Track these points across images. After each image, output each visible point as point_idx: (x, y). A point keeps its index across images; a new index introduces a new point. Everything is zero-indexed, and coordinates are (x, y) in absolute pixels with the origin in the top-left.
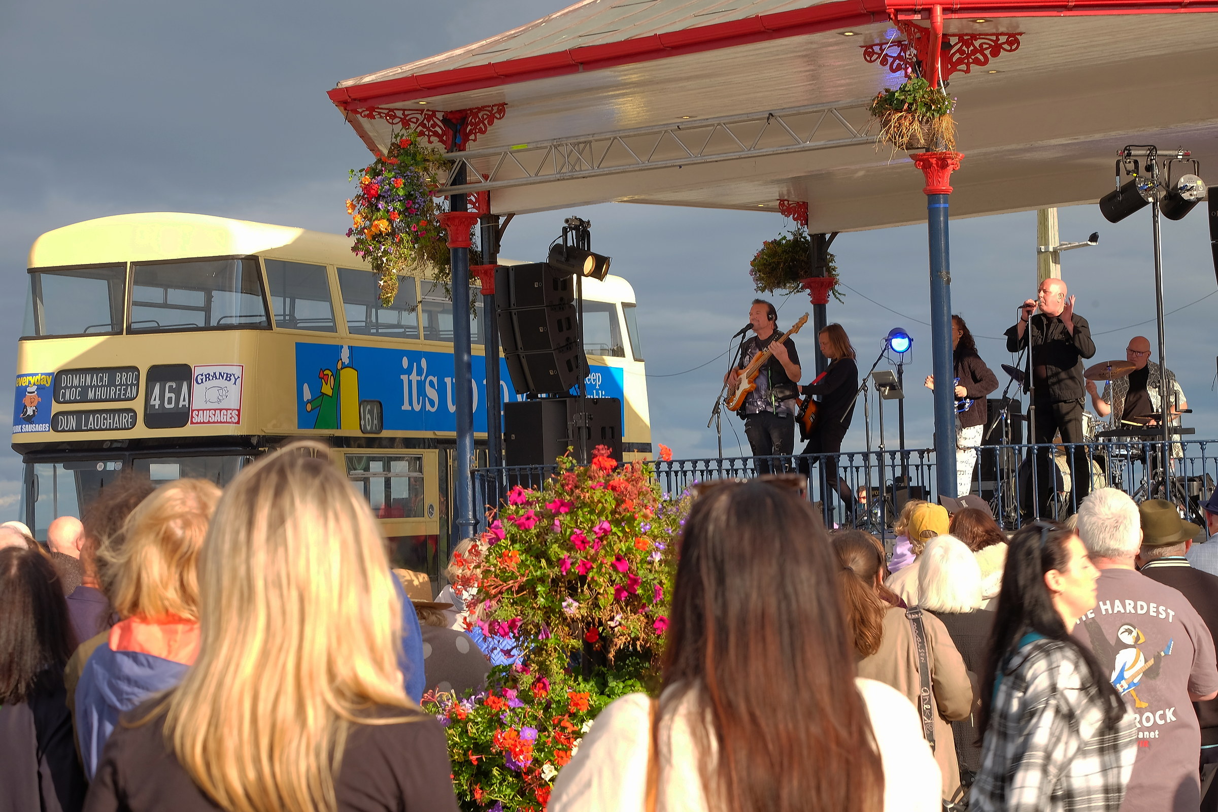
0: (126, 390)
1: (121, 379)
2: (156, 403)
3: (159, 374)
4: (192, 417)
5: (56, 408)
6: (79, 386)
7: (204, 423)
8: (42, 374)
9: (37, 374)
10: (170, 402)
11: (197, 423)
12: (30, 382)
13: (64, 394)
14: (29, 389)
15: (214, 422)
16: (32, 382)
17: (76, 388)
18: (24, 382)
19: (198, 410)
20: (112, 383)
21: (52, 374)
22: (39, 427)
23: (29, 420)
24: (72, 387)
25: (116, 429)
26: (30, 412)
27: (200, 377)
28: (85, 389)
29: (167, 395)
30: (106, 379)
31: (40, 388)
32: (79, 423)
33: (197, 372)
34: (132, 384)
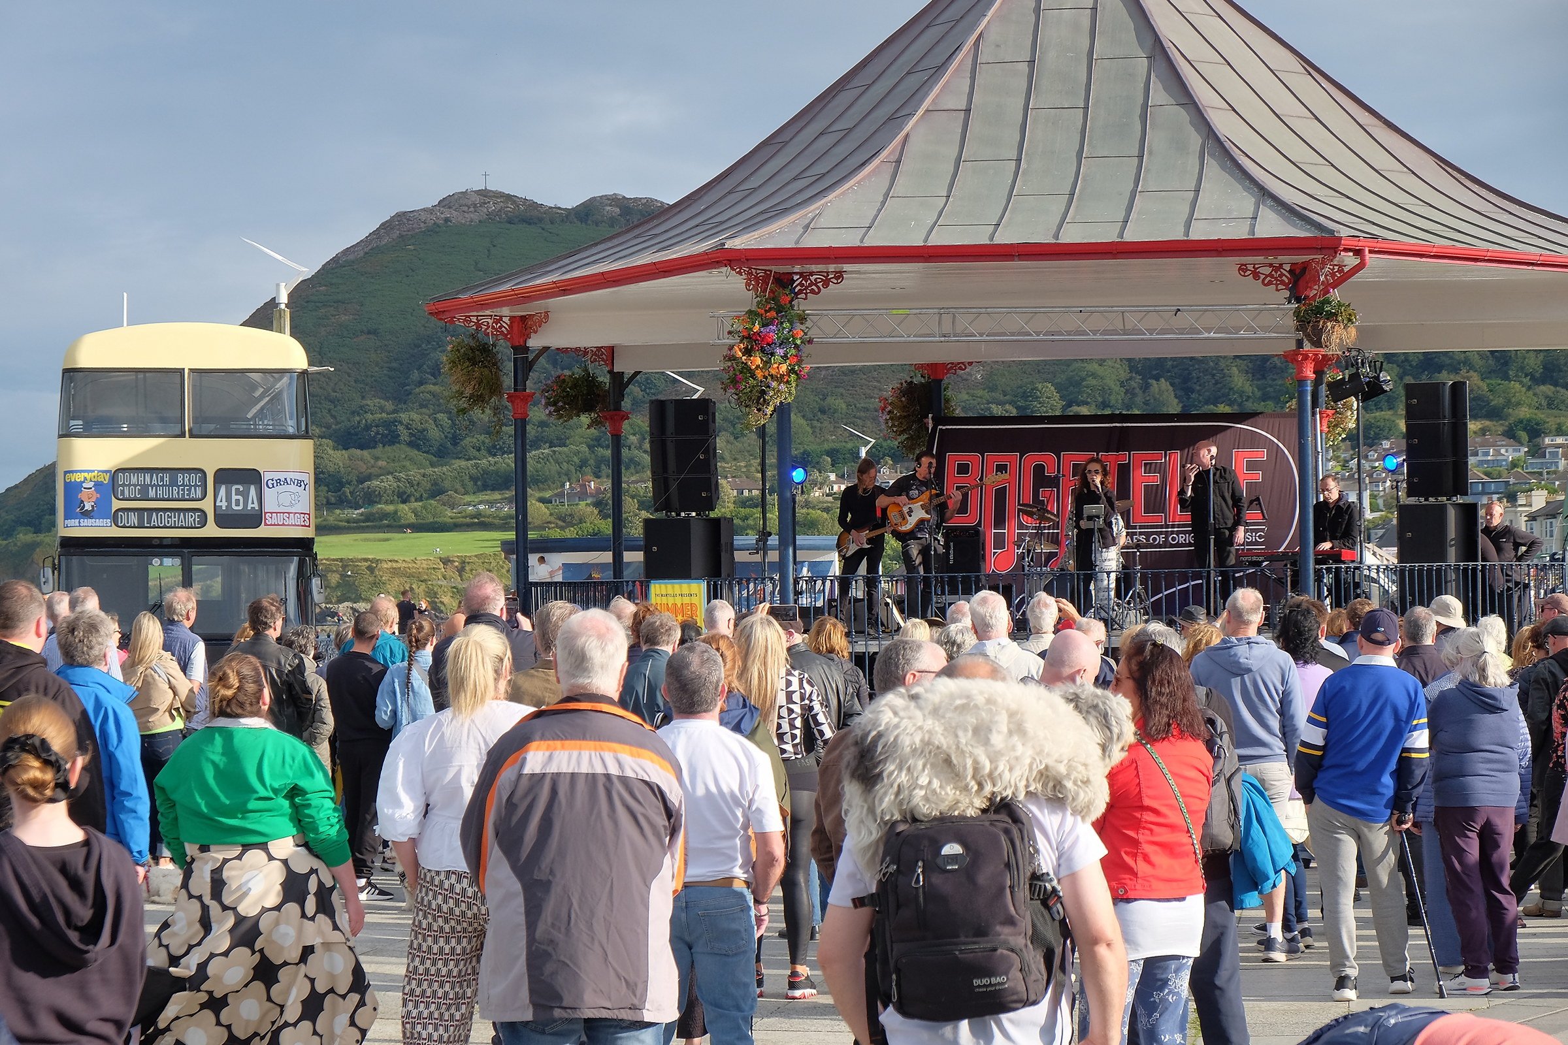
0: (190, 490)
1: (183, 479)
2: (224, 504)
3: (226, 476)
4: (266, 519)
5: (116, 504)
6: (138, 485)
7: (278, 525)
8: (99, 471)
9: (94, 471)
10: (237, 504)
11: (271, 525)
12: (85, 479)
13: (123, 492)
14: (85, 485)
15: (288, 525)
16: (88, 478)
17: (135, 486)
18: (78, 478)
19: (271, 513)
20: (173, 483)
21: (109, 471)
22: (99, 522)
23: (87, 514)
24: (129, 485)
25: (182, 527)
26: (88, 507)
27: (270, 482)
28: (144, 489)
29: (234, 497)
30: (167, 479)
31: (98, 485)
32: (141, 519)
33: (266, 477)
34: (196, 486)
